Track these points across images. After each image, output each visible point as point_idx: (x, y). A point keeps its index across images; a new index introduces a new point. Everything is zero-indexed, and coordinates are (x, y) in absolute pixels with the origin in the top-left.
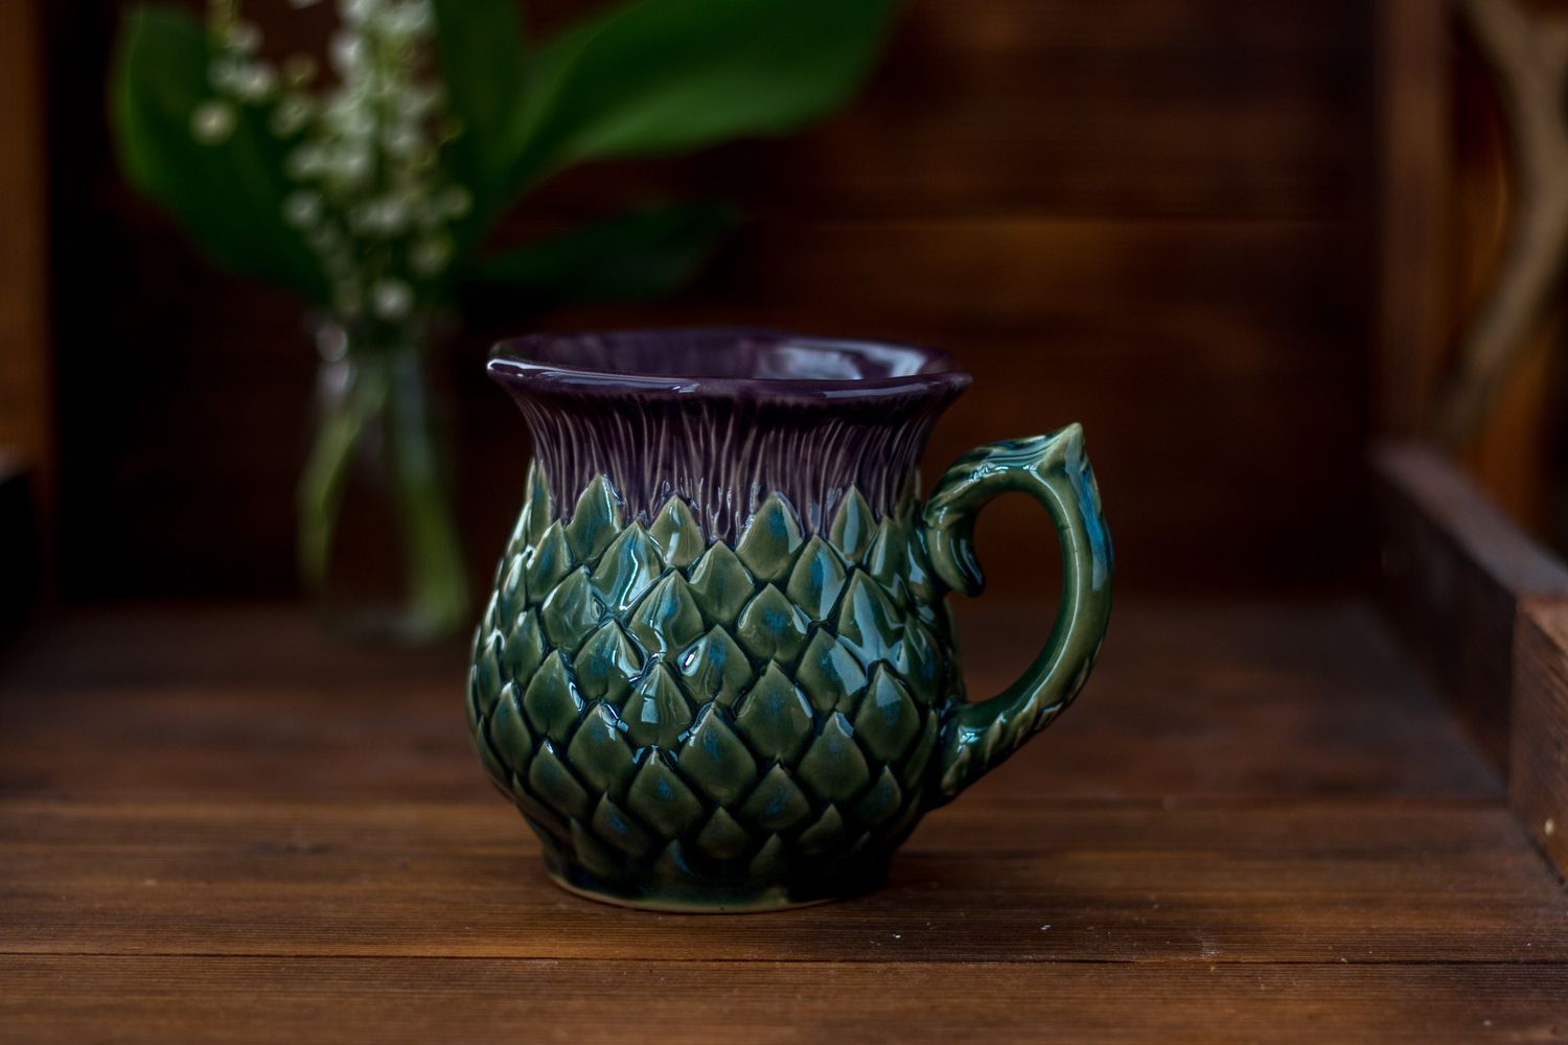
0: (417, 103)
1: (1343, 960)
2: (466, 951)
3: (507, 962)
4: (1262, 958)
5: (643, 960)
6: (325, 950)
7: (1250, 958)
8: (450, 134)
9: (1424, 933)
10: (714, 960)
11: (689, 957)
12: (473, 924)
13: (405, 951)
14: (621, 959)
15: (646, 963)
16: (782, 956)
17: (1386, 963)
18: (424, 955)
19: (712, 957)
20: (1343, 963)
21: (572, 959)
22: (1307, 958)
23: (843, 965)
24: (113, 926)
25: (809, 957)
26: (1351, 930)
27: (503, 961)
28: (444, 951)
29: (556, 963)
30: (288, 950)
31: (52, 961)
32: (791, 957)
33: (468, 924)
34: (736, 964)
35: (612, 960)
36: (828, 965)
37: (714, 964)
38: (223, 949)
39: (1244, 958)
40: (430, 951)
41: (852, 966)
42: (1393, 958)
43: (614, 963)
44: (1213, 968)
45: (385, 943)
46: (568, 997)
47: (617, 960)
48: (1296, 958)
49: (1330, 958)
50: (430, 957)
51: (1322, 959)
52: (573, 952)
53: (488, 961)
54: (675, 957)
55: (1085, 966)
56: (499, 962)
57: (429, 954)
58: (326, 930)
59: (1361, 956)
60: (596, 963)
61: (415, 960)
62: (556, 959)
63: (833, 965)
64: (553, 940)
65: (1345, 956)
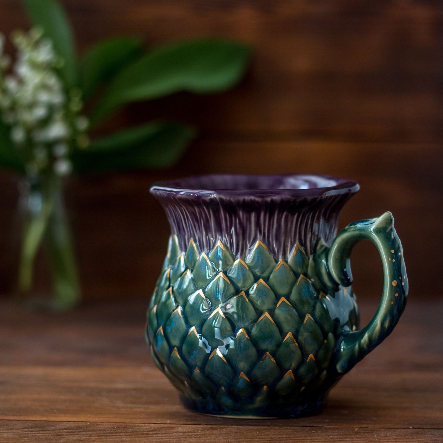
1: (411, 427)
2: (53, 419)
3: (69, 423)
4: (377, 426)
5: (124, 423)
10: (153, 424)
11: (143, 422)
12: (58, 410)
13: (28, 418)
14: (115, 423)
15: (125, 424)
16: (182, 422)
17: (428, 429)
18: (35, 419)
19: (152, 422)
20: (411, 428)
21: (95, 422)
22: (396, 427)
23: (205, 426)
25: (192, 423)
27: (67, 422)
29: (89, 423)
32: (185, 423)
33: (56, 410)
34: (162, 425)
35: (112, 423)
36: (198, 426)
37: (153, 425)
40: (38, 418)
41: (209, 426)
42: (432, 427)
43: (112, 424)
44: (356, 429)
46: (91, 436)
47: (113, 423)
48: (391, 426)
49: (406, 426)
50: (38, 421)
51: (402, 427)
52: (97, 419)
53: (61, 422)
54: (137, 422)
56: (65, 423)
57: (38, 420)
59: (419, 426)
60: (104, 424)
61: (31, 422)
62: (89, 422)
63: (201, 426)
65: (411, 426)
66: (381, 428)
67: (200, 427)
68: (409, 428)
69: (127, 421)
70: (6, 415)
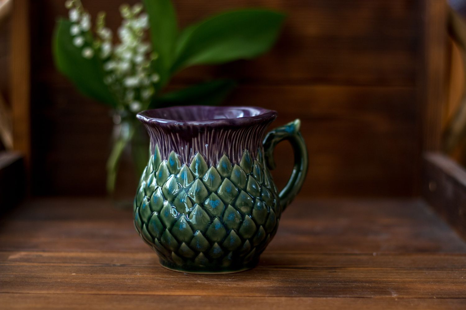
0: (143, 49)
2: (172, 293)
3: (186, 297)
4: (410, 297)
6: (130, 293)
7: (407, 297)
8: (154, 57)
9: (457, 290)
12: (173, 286)
13: (154, 293)
16: (268, 295)
17: (447, 298)
18: (160, 294)
22: (423, 297)
24: (65, 286)
26: (435, 289)
27: (184, 296)
28: (166, 293)
29: (200, 297)
30: (119, 293)
31: (48, 296)
33: (171, 286)
38: (99, 292)
39: (405, 297)
40: (162, 293)
42: (449, 297)
44: (396, 299)
45: (148, 291)
48: (420, 296)
49: (431, 297)
51: (428, 297)
52: (204, 294)
55: (358, 299)
58: (129, 288)
59: (439, 296)
64: (198, 291)
65: (435, 296)
66: (413, 298)
67: (283, 299)
68: (434, 298)
69: (228, 294)
70: (136, 291)
